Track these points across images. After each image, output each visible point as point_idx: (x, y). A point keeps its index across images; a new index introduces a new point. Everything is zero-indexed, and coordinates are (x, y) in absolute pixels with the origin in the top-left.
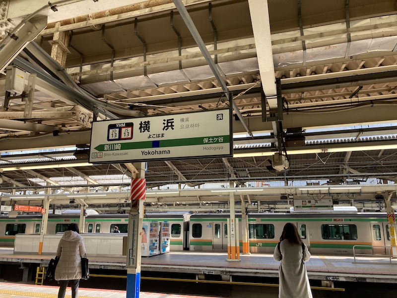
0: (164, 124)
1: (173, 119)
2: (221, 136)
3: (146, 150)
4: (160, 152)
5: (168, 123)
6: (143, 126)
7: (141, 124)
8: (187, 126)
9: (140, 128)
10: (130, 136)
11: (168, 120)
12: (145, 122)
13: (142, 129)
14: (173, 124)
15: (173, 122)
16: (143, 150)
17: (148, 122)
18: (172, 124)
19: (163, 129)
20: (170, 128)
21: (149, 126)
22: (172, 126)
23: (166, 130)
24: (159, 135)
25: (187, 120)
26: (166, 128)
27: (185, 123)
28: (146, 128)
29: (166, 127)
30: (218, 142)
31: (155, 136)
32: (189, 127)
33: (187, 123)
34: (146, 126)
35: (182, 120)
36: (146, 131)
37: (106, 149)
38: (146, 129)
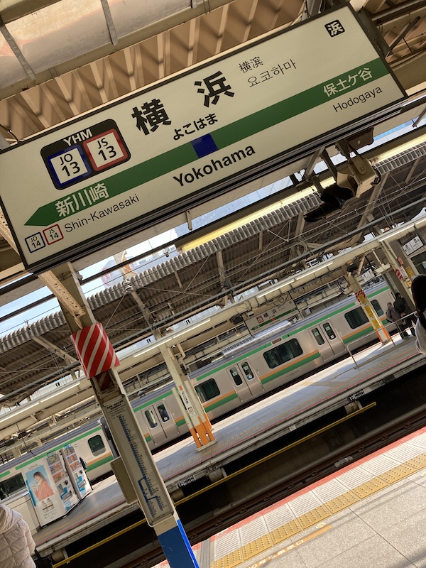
0: (201, 91)
1: (219, 73)
2: (362, 68)
3: (186, 169)
4: (228, 161)
5: (210, 86)
6: (144, 116)
7: (136, 113)
8: (267, 76)
9: (141, 124)
10: (120, 154)
11: (206, 80)
12: (146, 106)
13: (148, 125)
14: (226, 84)
15: (224, 79)
16: (176, 173)
17: (155, 102)
18: (222, 85)
19: (207, 104)
20: (222, 95)
21: (163, 111)
22: (226, 89)
23: (215, 102)
24: (201, 121)
25: (257, 62)
26: (212, 99)
27: (255, 72)
28: (157, 118)
29: (211, 95)
30: (361, 83)
31: (192, 127)
32: (271, 74)
33: (261, 69)
34: (155, 114)
35: (245, 67)
36: (160, 125)
37: (62, 212)
38: (159, 121)
